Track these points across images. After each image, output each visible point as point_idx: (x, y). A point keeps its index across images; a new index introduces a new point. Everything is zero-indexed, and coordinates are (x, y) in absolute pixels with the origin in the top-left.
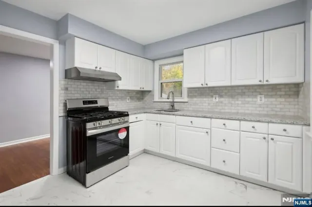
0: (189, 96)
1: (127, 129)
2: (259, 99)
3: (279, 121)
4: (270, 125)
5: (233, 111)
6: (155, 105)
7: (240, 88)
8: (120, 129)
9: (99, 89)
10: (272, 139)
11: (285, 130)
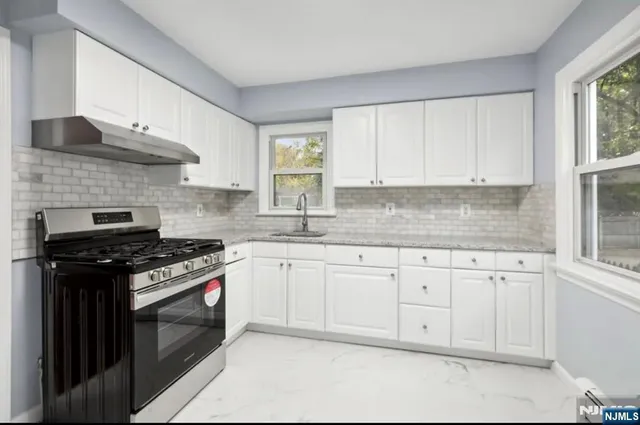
0: (338, 205)
1: (221, 280)
2: (462, 211)
3: (512, 249)
4: (499, 254)
5: (422, 233)
6: (261, 222)
7: (433, 190)
8: (207, 283)
9: (131, 181)
10: (503, 279)
11: (521, 262)
